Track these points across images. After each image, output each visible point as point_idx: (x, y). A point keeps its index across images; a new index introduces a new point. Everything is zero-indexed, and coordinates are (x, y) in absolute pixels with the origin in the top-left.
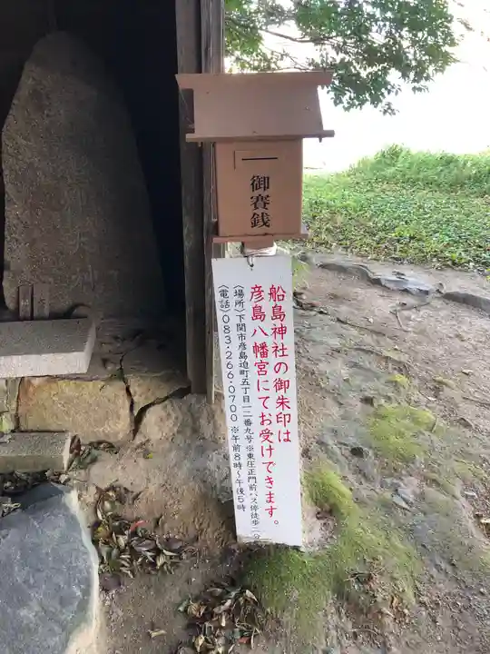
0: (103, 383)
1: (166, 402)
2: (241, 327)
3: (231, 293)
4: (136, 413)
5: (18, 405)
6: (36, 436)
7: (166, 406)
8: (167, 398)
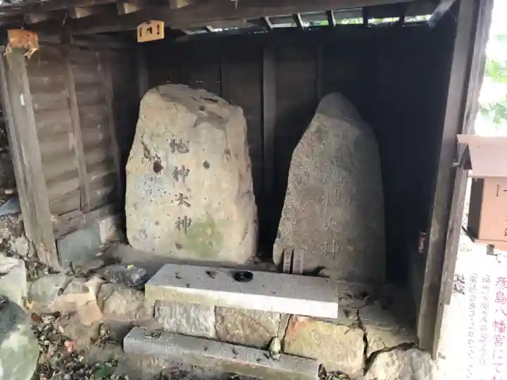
0: (348, 329)
1: (393, 351)
2: (485, 306)
3: (479, 280)
4: (369, 355)
5: (285, 334)
6: (296, 360)
7: (392, 355)
8: (393, 348)
